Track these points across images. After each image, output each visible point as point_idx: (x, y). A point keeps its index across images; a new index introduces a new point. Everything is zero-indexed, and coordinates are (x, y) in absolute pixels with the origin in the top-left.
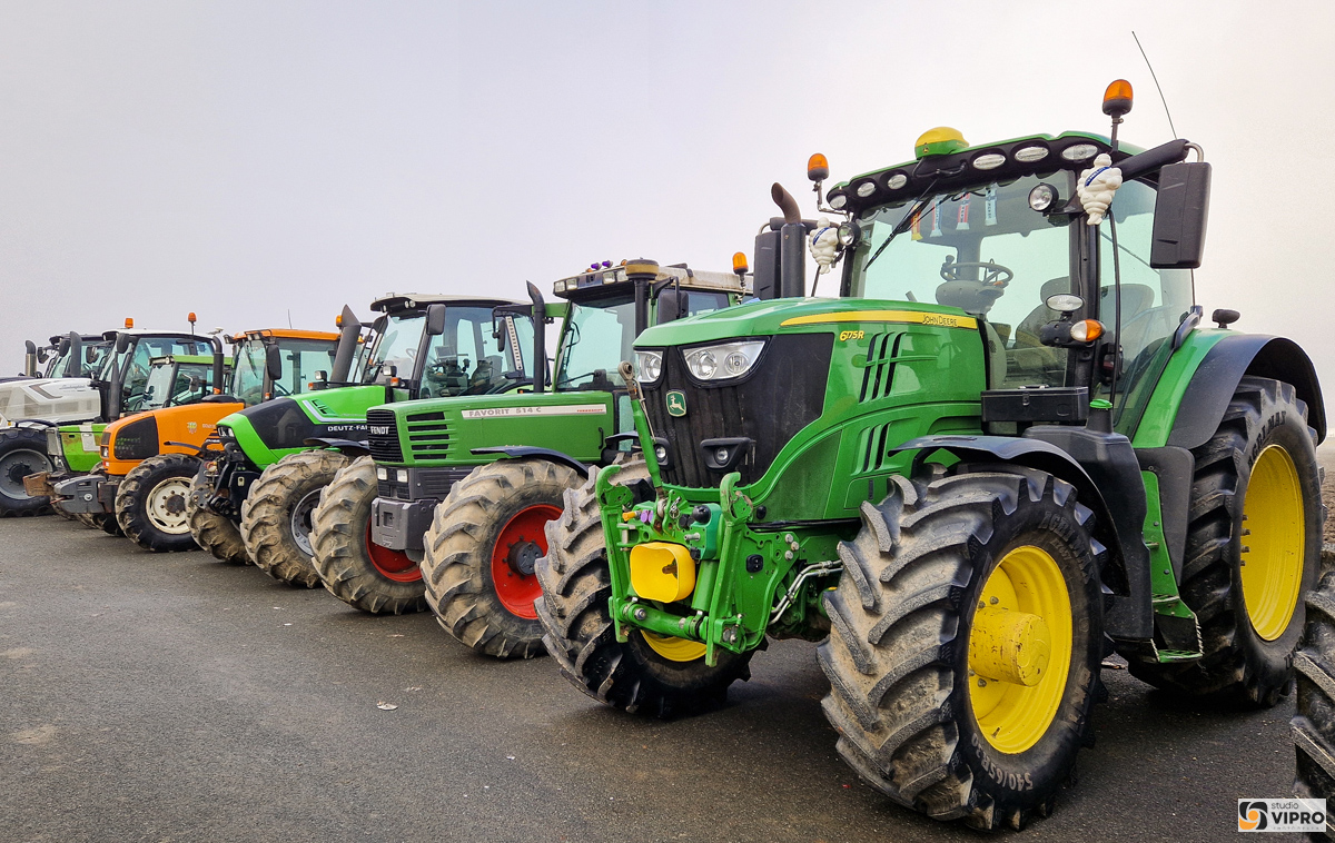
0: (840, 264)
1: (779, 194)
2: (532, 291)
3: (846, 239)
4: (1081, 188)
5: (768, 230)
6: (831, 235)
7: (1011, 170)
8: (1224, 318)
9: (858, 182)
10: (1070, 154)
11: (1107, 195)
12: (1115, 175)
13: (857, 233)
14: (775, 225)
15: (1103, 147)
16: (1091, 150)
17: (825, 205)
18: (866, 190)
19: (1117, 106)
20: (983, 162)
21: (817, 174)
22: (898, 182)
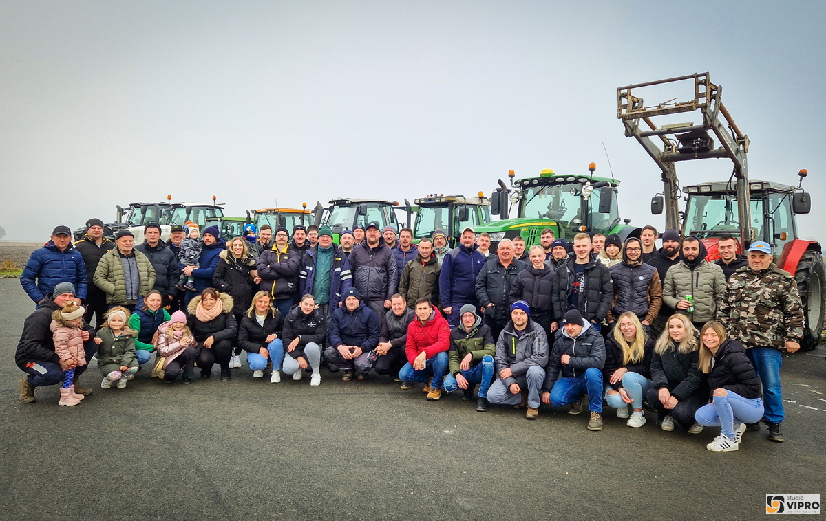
0: (518, 203)
1: (500, 182)
2: (406, 202)
3: (520, 197)
4: (583, 190)
5: (496, 191)
6: (516, 195)
7: (565, 182)
8: (627, 221)
9: (524, 180)
10: (581, 180)
11: (589, 193)
12: (591, 188)
13: (523, 195)
14: (498, 190)
15: (589, 180)
16: (586, 180)
17: (514, 185)
18: (526, 183)
19: (592, 170)
20: (558, 180)
21: (511, 176)
22: (535, 182)
